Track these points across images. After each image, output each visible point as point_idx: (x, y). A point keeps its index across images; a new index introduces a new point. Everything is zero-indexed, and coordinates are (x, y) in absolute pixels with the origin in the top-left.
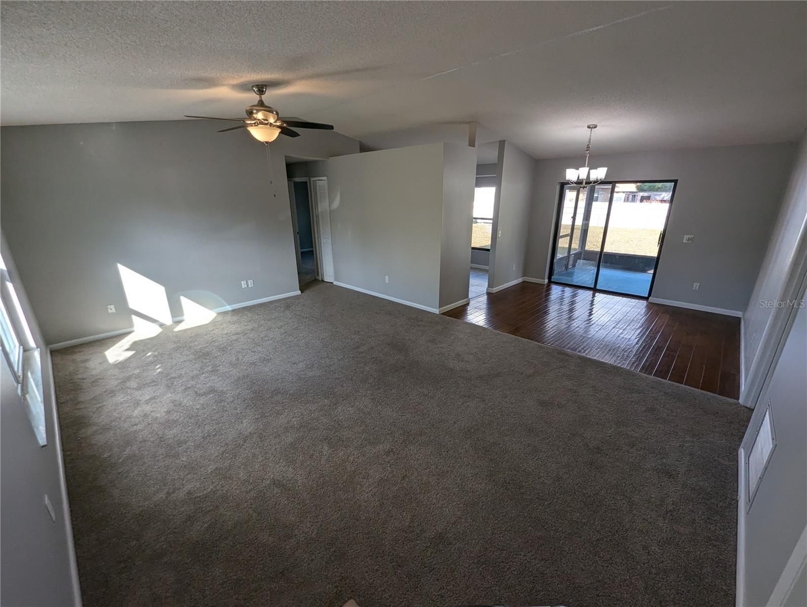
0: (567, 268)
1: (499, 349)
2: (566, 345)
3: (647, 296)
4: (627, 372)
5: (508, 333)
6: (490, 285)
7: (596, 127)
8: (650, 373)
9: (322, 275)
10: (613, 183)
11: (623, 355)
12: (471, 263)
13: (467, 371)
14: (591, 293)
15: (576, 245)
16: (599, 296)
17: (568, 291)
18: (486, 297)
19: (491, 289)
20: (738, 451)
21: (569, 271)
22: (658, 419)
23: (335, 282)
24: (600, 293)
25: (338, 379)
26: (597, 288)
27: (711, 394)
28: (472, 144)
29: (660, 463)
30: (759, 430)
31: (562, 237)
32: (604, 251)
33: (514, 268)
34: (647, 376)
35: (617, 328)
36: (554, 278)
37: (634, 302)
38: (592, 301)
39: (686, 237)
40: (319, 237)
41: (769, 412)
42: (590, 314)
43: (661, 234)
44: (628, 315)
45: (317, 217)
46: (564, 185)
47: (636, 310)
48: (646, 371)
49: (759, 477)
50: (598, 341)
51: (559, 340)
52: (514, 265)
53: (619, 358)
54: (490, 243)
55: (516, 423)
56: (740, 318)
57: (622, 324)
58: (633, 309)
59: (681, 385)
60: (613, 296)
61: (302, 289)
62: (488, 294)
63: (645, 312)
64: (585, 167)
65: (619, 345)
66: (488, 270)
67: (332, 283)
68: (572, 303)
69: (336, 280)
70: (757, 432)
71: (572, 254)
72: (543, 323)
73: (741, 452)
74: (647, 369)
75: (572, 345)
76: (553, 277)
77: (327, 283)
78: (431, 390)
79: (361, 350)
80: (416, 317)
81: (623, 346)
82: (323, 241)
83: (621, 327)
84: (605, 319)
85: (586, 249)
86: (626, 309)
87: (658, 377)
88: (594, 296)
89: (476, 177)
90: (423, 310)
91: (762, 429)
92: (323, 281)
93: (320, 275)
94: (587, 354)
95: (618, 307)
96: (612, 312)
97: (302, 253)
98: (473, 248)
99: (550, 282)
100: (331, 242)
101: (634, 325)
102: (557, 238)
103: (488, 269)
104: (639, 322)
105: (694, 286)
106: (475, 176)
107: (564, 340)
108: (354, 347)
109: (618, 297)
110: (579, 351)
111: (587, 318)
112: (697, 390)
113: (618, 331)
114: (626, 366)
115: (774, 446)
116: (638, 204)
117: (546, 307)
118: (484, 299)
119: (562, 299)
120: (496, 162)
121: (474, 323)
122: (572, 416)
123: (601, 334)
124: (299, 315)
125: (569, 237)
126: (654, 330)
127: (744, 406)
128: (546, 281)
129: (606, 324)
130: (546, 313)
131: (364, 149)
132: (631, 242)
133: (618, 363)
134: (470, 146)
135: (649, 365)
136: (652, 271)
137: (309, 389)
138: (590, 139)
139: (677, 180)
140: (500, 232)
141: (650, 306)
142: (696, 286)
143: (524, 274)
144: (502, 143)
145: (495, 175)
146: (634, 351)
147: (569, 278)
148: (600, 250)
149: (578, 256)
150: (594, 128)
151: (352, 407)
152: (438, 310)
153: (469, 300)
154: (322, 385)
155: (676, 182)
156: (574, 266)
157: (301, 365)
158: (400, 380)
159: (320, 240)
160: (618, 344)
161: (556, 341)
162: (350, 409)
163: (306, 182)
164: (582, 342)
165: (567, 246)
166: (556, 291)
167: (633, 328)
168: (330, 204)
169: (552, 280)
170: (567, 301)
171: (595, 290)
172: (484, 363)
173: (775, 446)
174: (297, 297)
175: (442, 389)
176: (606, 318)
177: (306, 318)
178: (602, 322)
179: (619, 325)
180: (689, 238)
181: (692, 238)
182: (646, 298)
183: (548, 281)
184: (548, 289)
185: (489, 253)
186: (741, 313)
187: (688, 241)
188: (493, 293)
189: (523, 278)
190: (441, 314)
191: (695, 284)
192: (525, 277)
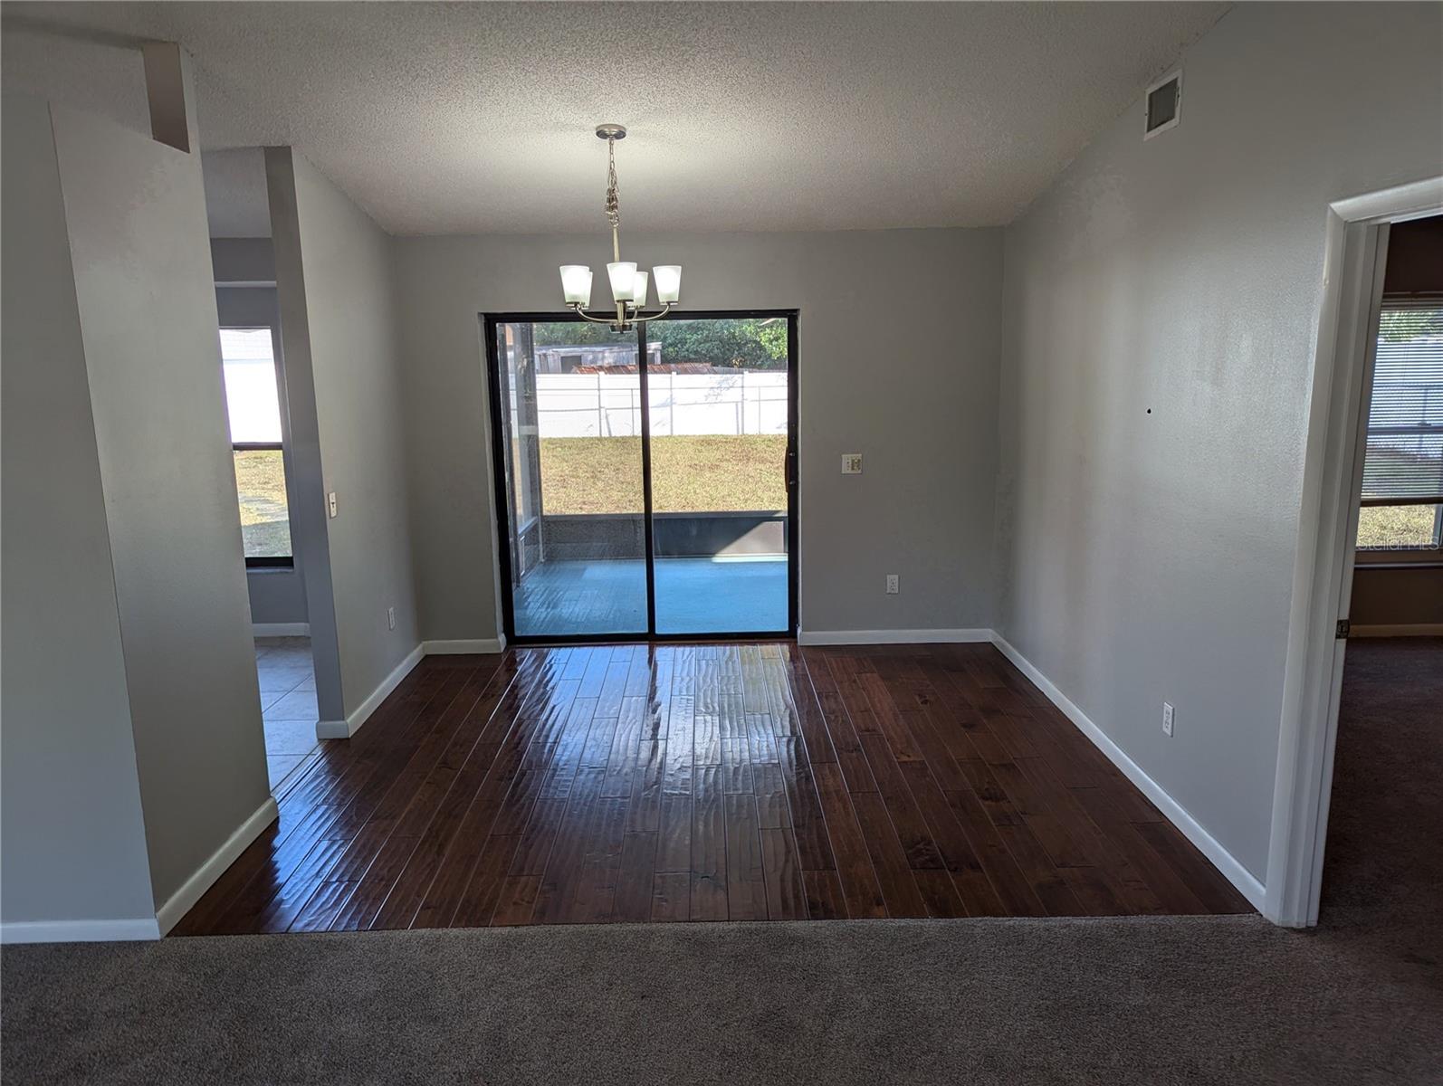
3: (787, 629)
6: (330, 706)
7: (621, 135)
14: (642, 650)
16: (666, 656)
19: (341, 722)
24: (668, 646)
26: (658, 631)
32: (653, 511)
33: (392, 618)
39: (847, 459)
46: (492, 324)
71: (522, 534)
76: (515, 622)
88: (652, 659)
98: (252, 563)
99: (514, 641)
105: (889, 584)
128: (502, 638)
138: (612, 173)
139: (796, 311)
140: (332, 498)
142: (893, 580)
143: (425, 631)
144: (278, 159)
148: (643, 511)
149: (531, 535)
150: (616, 138)
152: (155, 923)
153: (275, 808)
155: (791, 315)
156: (529, 568)
169: (519, 634)
171: (652, 638)
180: (853, 461)
181: (859, 460)
182: (789, 636)
183: (505, 640)
184: (512, 665)
185: (291, 571)
186: (990, 630)
187: (853, 469)
188: (348, 739)
189: (420, 647)
190: (168, 935)
191: (888, 576)
192: (426, 642)
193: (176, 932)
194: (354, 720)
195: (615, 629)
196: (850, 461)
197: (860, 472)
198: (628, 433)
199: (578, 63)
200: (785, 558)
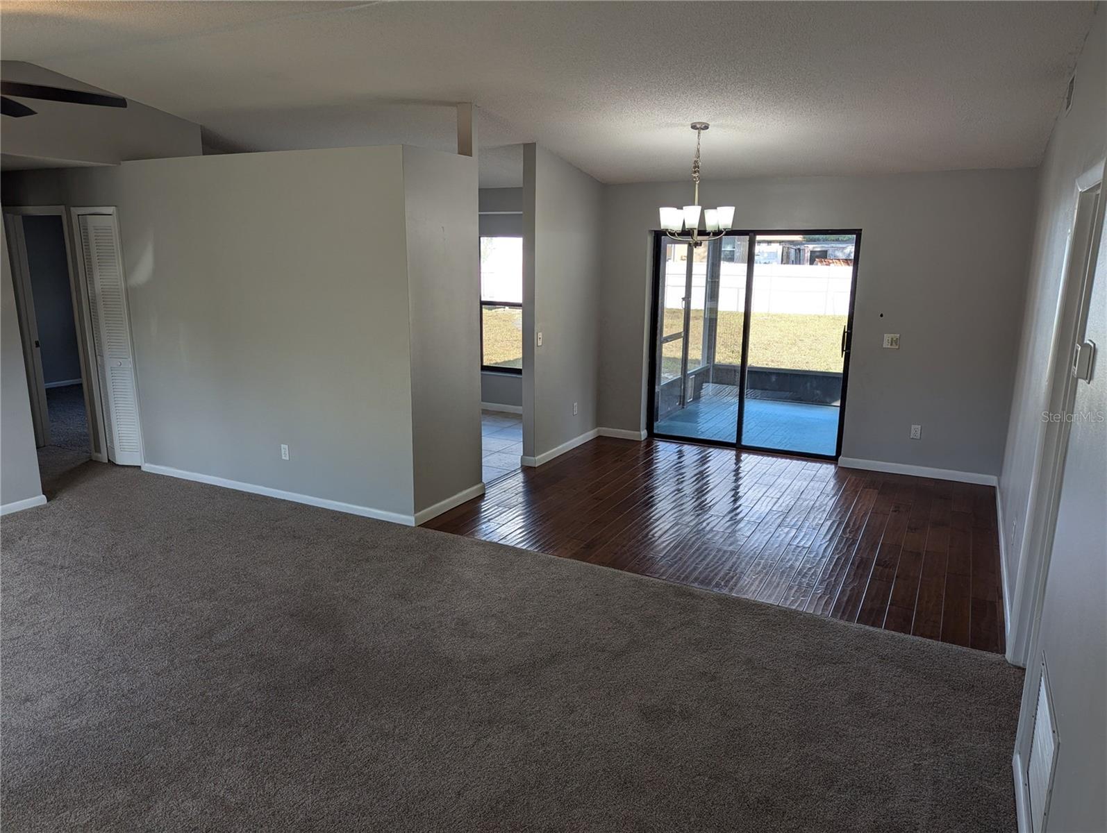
0: (683, 402)
1: (554, 597)
2: (691, 573)
3: (834, 455)
4: (810, 623)
5: (570, 558)
6: (528, 451)
7: (706, 127)
8: (850, 619)
9: (111, 450)
10: (751, 234)
11: (800, 584)
12: (482, 401)
13: (484, 660)
14: (730, 455)
15: (696, 353)
16: (748, 460)
17: (691, 452)
18: (520, 477)
19: (533, 458)
20: (1011, 760)
21: (689, 408)
22: (873, 716)
23: (146, 465)
24: (749, 453)
25: (155, 726)
26: (744, 443)
27: (960, 648)
28: (465, 149)
29: (883, 812)
30: (1036, 714)
31: (667, 340)
33: (576, 409)
34: (847, 624)
35: (786, 527)
36: (660, 426)
37: (813, 467)
38: (737, 472)
39: (887, 337)
40: (98, 354)
41: (1045, 682)
42: (736, 498)
43: (844, 332)
44: (803, 496)
45: (92, 303)
46: (659, 237)
47: (817, 485)
48: (843, 613)
49: (1043, 814)
50: (751, 557)
51: (676, 563)
52: (575, 404)
53: (793, 591)
54: (520, 356)
55: (597, 771)
56: (994, 488)
57: (794, 518)
58: (812, 484)
59: (907, 636)
60: (775, 459)
61: (50, 491)
62: (526, 469)
63: (833, 489)
64: (694, 204)
65: (791, 562)
66: (521, 415)
67: (140, 467)
68: (701, 476)
69: (150, 458)
70: (1033, 719)
71: (692, 374)
72: (645, 525)
73: (1016, 761)
74: (845, 609)
75: (700, 573)
76: (655, 424)
77: (122, 470)
78: (400, 719)
79: (221, 637)
80: (360, 539)
81: (798, 564)
82: (110, 363)
83: (792, 523)
84: (762, 508)
85: (716, 361)
86: (799, 483)
87: (866, 624)
88: (738, 460)
89: (480, 215)
90: (377, 520)
91: (1039, 712)
92: (112, 464)
93: (104, 449)
94: (731, 589)
95: (784, 481)
96: (774, 493)
97: (49, 392)
98: (487, 368)
99: (652, 435)
100: (131, 366)
101: (815, 518)
102: (658, 343)
103: (521, 413)
104: (824, 510)
105: (913, 432)
106: (478, 213)
107: (685, 562)
108: (198, 633)
109: (783, 460)
110: (717, 585)
111: (730, 507)
112: (935, 643)
113: (787, 533)
114: (806, 606)
115: (1057, 744)
116: (806, 268)
117: (649, 489)
118: (517, 482)
119: (679, 467)
120: (522, 186)
121: (496, 540)
122: (711, 734)
123: (759, 539)
124: (41, 563)
125: (681, 340)
126: (852, 524)
127: (1015, 666)
128: (644, 433)
129: (765, 521)
130: (649, 504)
131: (214, 144)
132: (800, 344)
133: (793, 602)
134: (459, 153)
135: (848, 600)
136: (838, 403)
137: (68, 769)
138: (698, 150)
139: (861, 230)
140: (540, 335)
141: (843, 475)
142: (916, 430)
143: (599, 421)
144: (529, 151)
145: (521, 213)
146: (820, 571)
147: (688, 425)
148: (740, 363)
149: (702, 376)
150: (703, 129)
151: (194, 797)
152: (413, 519)
153: (484, 488)
154: (109, 749)
155: (858, 233)
156: (697, 397)
157: (47, 703)
158: (322, 704)
159: (103, 360)
160: (788, 561)
161: (671, 566)
162: (188, 804)
163: (60, 217)
164: (722, 564)
165: (679, 355)
166: (665, 453)
167: (814, 523)
168: (128, 272)
169: (655, 431)
170: (690, 472)
171: (739, 447)
172: (520, 636)
173: (1058, 747)
174: (36, 513)
175: (428, 713)
176: (765, 504)
177: (62, 567)
178: (757, 515)
179: (788, 520)
180: (892, 339)
183: (646, 434)
184: (650, 450)
185: (520, 376)
187: (891, 345)
188: (535, 468)
189: (596, 430)
190: (419, 526)
191: (913, 426)
192: (600, 428)
193: (426, 525)
194: (540, 459)
196: (890, 339)
197: (897, 347)
198: (733, 309)
199: (663, 95)
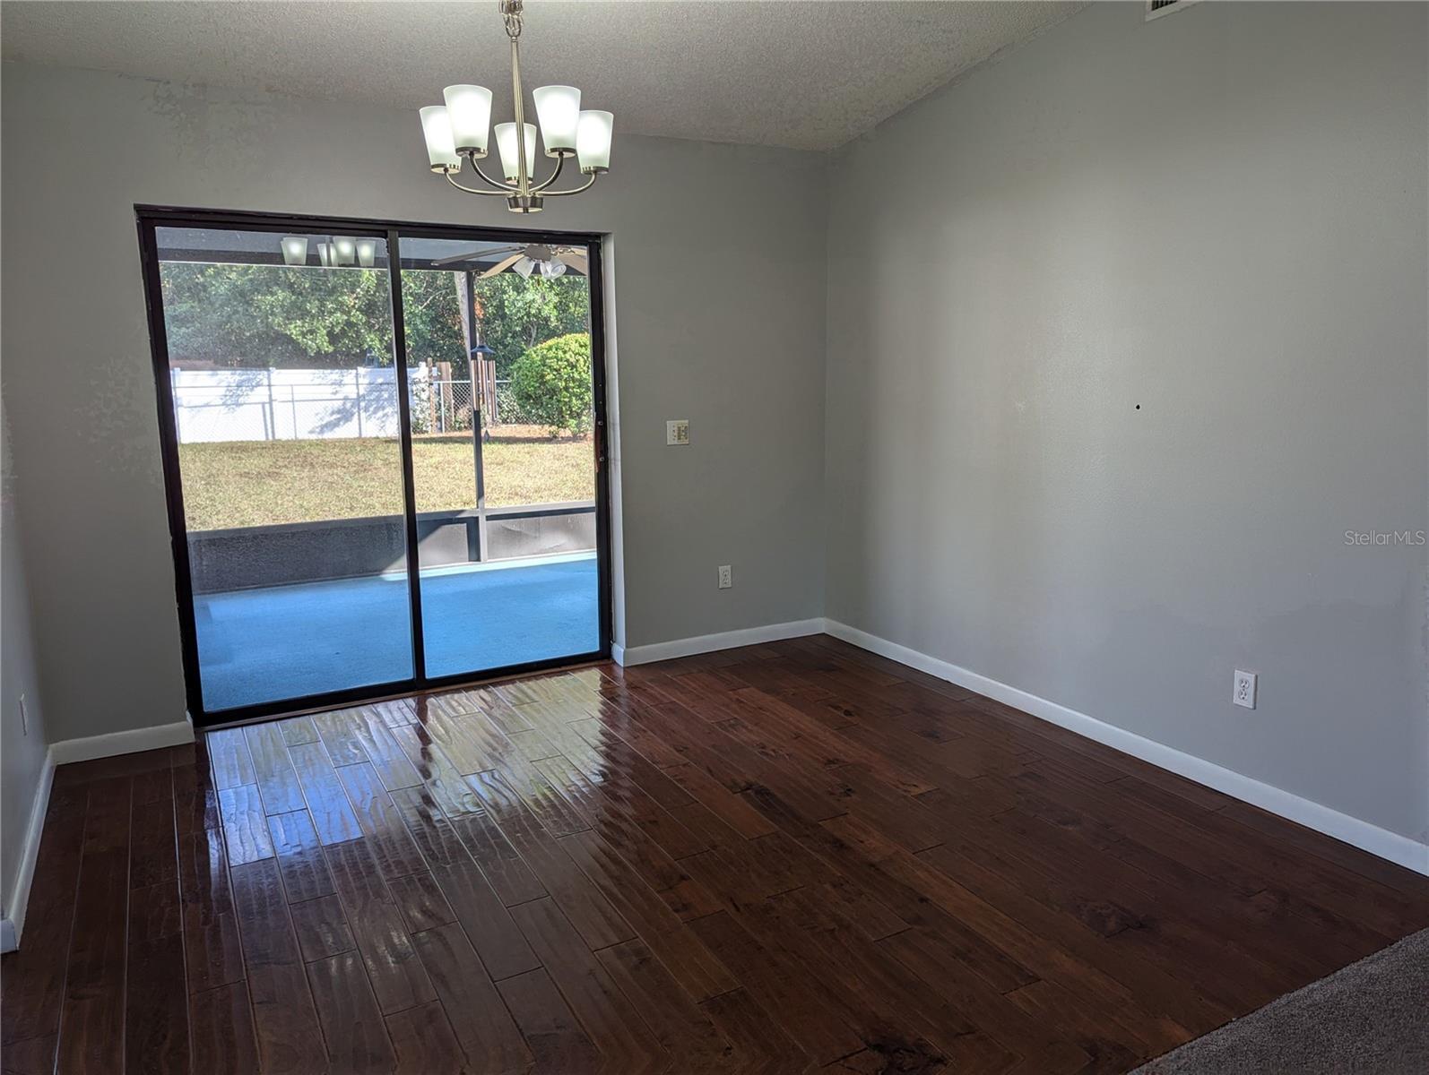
181: (686, 427)
182: (602, 658)
186: (822, 619)
195: (362, 682)
200: (592, 555)
